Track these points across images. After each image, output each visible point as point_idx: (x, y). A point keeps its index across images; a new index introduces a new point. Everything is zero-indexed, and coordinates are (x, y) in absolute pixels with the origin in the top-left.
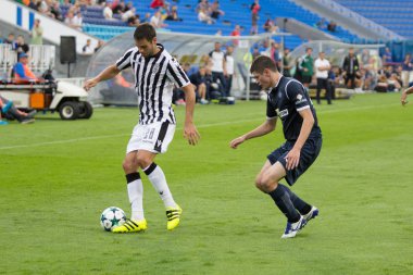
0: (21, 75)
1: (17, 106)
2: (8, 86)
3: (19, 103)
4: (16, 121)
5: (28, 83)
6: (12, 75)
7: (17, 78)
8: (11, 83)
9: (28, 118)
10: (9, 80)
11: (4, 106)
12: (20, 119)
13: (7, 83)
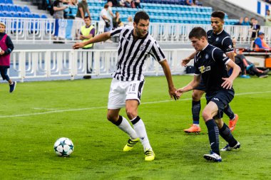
0: (260, 46)
1: (256, 66)
2: (251, 53)
3: (258, 64)
4: (255, 76)
5: (264, 51)
6: (254, 46)
7: (257, 48)
8: (253, 51)
9: (264, 74)
10: (252, 49)
11: (248, 66)
12: (259, 75)
13: (250, 51)
